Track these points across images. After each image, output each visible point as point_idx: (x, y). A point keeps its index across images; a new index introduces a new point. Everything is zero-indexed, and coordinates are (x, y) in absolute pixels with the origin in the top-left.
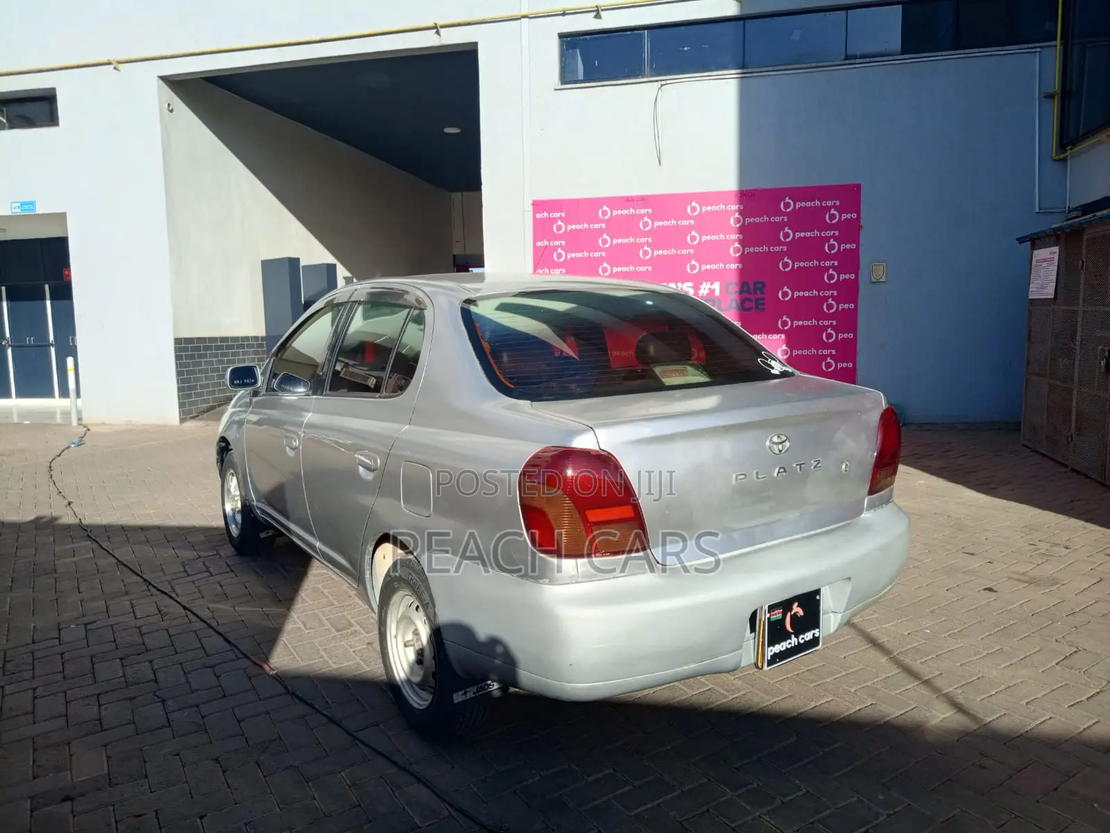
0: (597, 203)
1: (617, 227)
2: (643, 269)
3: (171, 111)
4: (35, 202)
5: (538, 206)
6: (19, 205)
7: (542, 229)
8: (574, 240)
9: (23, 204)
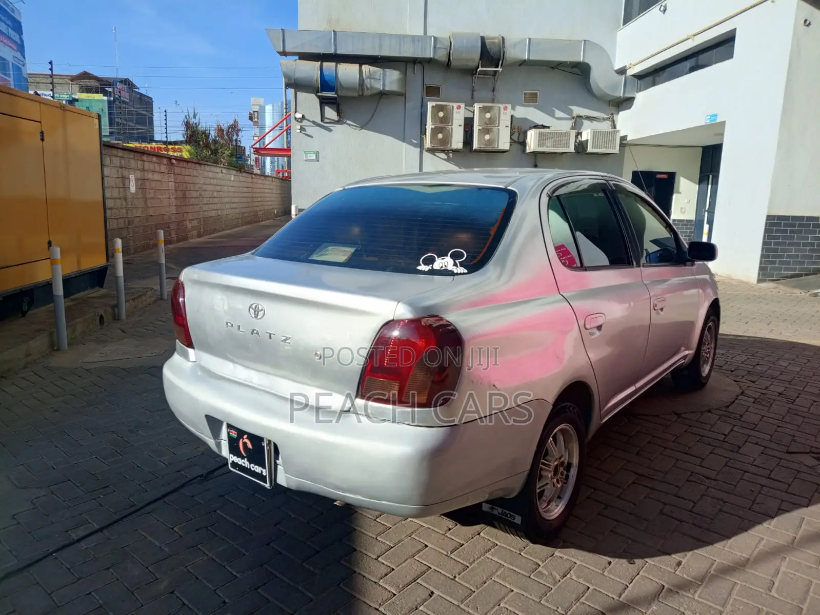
3: (808, 25)
4: (717, 114)
6: (710, 117)
9: (712, 116)
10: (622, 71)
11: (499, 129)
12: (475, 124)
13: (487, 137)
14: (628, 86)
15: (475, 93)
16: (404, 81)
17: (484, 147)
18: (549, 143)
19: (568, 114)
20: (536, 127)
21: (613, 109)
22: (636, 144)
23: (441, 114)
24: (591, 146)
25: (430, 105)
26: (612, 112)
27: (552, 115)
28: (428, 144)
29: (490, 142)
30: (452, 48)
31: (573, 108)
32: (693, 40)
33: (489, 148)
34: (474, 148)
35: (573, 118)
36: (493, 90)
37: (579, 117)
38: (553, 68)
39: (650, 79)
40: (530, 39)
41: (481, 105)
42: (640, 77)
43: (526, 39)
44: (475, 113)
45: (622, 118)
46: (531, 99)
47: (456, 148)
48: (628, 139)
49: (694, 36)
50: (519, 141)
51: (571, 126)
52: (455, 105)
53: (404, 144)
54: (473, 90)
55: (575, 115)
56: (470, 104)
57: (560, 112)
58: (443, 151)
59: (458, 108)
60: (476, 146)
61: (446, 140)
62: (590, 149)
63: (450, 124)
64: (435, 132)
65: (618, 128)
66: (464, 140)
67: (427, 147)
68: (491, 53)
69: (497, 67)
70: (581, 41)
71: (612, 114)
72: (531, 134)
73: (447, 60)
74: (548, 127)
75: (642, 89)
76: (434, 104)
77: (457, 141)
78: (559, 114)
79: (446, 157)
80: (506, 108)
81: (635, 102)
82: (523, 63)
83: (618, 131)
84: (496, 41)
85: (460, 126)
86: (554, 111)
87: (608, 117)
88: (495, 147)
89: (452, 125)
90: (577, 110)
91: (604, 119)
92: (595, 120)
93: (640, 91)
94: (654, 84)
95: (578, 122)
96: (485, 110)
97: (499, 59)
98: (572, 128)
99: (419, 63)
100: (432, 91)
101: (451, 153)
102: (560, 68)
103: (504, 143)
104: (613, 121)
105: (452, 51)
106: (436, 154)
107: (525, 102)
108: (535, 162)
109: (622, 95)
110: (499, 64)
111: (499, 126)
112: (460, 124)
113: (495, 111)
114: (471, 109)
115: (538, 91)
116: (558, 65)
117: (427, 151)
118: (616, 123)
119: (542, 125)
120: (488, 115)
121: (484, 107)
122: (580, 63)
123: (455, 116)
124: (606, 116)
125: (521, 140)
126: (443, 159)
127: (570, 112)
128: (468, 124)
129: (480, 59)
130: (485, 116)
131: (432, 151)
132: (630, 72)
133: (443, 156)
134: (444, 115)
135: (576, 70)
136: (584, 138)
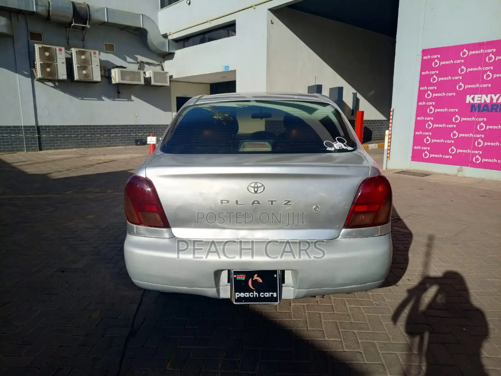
0: (460, 48)
1: (471, 61)
2: (485, 86)
3: (272, 23)
4: (229, 66)
5: (425, 52)
6: (224, 67)
7: (426, 65)
8: (443, 70)
9: (226, 67)
10: (165, 36)
11: (92, 67)
12: (74, 62)
13: (84, 72)
14: (171, 46)
15: (70, 41)
16: (11, 26)
17: (82, 79)
18: (127, 77)
19: (135, 60)
20: (117, 67)
21: (161, 59)
22: (178, 81)
23: (47, 54)
24: (154, 81)
25: (37, 47)
26: (161, 61)
27: (125, 60)
28: (39, 75)
29: (86, 75)
30: (51, 6)
31: (138, 56)
32: (210, 23)
33: (86, 80)
34: (75, 79)
35: (138, 63)
36: (83, 40)
37: (142, 62)
38: (122, 29)
39: (182, 43)
40: (107, 8)
41: (77, 50)
42: (177, 41)
43: (104, 8)
44: (73, 55)
45: (167, 64)
46: (110, 49)
47: (62, 79)
48: (173, 78)
49: (211, 21)
50: (107, 76)
51: (138, 67)
52: (58, 48)
53: (17, 74)
54: (68, 39)
55: (139, 61)
56: (68, 48)
57: (130, 59)
58: (50, 81)
59: (59, 50)
60: (76, 77)
61: (54, 72)
62: (153, 83)
63: (55, 61)
64: (43, 67)
65: (166, 70)
66: (67, 74)
67: (38, 77)
68: (81, 14)
69: (86, 24)
70: (140, 14)
71: (161, 62)
72: (115, 71)
73: (47, 15)
74: (125, 68)
75: (178, 48)
76: (40, 46)
77: (62, 74)
78: (129, 59)
79: (53, 85)
80: (95, 53)
81: (175, 56)
82: (104, 24)
83: (166, 73)
84: (84, 6)
85: (62, 63)
86: (126, 58)
87: (159, 63)
88: (90, 79)
89: (57, 62)
90: (141, 58)
91: (157, 65)
92: (152, 65)
93: (177, 49)
94: (184, 47)
95: (142, 65)
96: (80, 53)
97: (87, 19)
98: (139, 69)
99: (23, 14)
100: (37, 37)
101: (56, 82)
102: (127, 30)
103: (97, 76)
104: (162, 67)
105: (51, 9)
106: (44, 82)
107: (106, 50)
108: (118, 90)
109: (167, 51)
110: (87, 22)
111: (92, 65)
112: (63, 62)
113: (88, 54)
114: (70, 52)
115: (114, 43)
116: (126, 28)
117: (37, 80)
118: (164, 67)
119: (121, 66)
120: (83, 57)
121: (79, 51)
122: (141, 28)
123: (58, 56)
124: (157, 63)
125: (107, 75)
126: (51, 87)
127: (136, 59)
128: (69, 62)
129: (73, 17)
130: (81, 57)
131: (41, 80)
132: (170, 38)
133: (51, 84)
134: (49, 54)
135: (136, 32)
136: (148, 75)
